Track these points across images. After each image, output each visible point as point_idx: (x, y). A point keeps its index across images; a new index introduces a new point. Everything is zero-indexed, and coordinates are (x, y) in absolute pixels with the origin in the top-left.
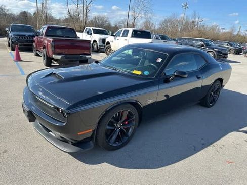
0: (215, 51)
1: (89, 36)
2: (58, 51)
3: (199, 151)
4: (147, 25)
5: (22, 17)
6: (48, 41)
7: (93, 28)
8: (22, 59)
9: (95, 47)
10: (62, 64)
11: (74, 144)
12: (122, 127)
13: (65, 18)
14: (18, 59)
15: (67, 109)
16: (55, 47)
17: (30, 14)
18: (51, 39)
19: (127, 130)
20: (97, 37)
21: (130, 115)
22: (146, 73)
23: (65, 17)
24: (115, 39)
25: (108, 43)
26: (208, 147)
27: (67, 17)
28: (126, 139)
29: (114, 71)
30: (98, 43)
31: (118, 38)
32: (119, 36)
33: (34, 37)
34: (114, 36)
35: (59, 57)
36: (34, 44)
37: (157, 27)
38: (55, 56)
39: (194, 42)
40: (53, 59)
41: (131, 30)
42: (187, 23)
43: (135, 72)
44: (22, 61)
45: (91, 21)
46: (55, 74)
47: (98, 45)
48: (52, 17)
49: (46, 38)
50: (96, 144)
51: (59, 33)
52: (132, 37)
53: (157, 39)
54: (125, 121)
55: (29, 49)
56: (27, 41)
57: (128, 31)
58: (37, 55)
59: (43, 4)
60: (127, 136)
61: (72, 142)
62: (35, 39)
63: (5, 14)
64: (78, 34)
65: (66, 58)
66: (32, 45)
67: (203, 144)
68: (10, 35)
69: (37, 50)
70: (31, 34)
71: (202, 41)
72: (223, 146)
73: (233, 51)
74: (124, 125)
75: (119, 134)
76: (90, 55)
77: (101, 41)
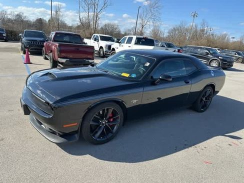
0: (220, 59)
1: (96, 42)
2: (63, 55)
3: (179, 150)
4: (155, 32)
5: (38, 24)
6: (55, 46)
7: (101, 35)
9: (102, 52)
10: (66, 66)
11: (61, 136)
12: (107, 124)
14: (28, 61)
15: (54, 103)
16: (61, 51)
17: (45, 21)
18: (57, 44)
19: (113, 127)
20: (104, 44)
21: (114, 113)
22: (134, 76)
23: (77, 24)
24: (120, 46)
25: (114, 49)
26: (190, 148)
27: (79, 25)
28: (110, 135)
30: (104, 49)
31: (122, 44)
32: (124, 43)
33: (45, 42)
34: (119, 43)
35: (64, 61)
36: (44, 48)
37: (166, 35)
38: (59, 60)
39: (199, 50)
40: (59, 63)
41: (134, 38)
42: (196, 31)
43: (123, 74)
44: (31, 63)
45: (102, 28)
46: (51, 74)
47: (104, 51)
48: (66, 25)
49: (54, 43)
50: (81, 137)
51: (66, 39)
52: (136, 44)
53: (163, 46)
54: (110, 118)
55: (39, 53)
56: (38, 46)
57: (132, 38)
58: (46, 59)
60: (112, 132)
61: (59, 134)
62: (45, 44)
63: (22, 21)
64: (86, 41)
65: (71, 62)
66: (42, 49)
67: (185, 145)
68: (23, 39)
69: (46, 54)
70: (42, 39)
71: (207, 49)
72: (205, 148)
73: (241, 60)
74: (109, 122)
75: (103, 129)
76: (93, 59)
77: (107, 47)
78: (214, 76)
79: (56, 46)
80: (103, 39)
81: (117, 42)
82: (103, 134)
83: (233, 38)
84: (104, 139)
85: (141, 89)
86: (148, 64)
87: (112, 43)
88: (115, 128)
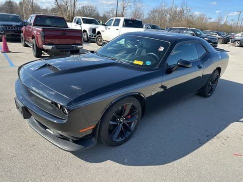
1: (78, 26)
2: (49, 41)
4: (135, 14)
5: (8, 7)
7: (83, 17)
8: (10, 50)
9: (85, 37)
10: (53, 55)
11: (75, 142)
12: (125, 122)
13: (52, 8)
14: (6, 50)
15: (68, 105)
16: (45, 37)
18: (40, 29)
19: (130, 124)
21: (133, 109)
22: (148, 63)
23: (52, 5)
24: (106, 29)
25: (99, 33)
26: (212, 139)
27: (54, 7)
28: (128, 133)
29: (113, 61)
30: (88, 33)
31: (109, 27)
32: (110, 25)
33: (22, 26)
34: (105, 25)
35: (49, 47)
36: (22, 34)
38: (45, 47)
39: (185, 31)
40: (44, 50)
41: (122, 20)
43: (136, 62)
44: (10, 52)
45: (80, 11)
46: (49, 65)
48: (39, 7)
50: (99, 141)
51: (48, 22)
52: (124, 26)
53: (148, 28)
54: (128, 115)
55: (17, 40)
56: (14, 31)
57: (120, 20)
58: (26, 46)
61: (73, 140)
62: (23, 29)
65: (57, 48)
66: (20, 36)
67: (207, 136)
69: (25, 41)
70: (19, 24)
71: (192, 30)
72: (228, 137)
73: (221, 41)
74: (126, 119)
75: (122, 129)
76: (82, 45)
77: (91, 31)
78: (221, 59)
79: (38, 31)
81: (103, 25)
82: (122, 134)
83: (210, 18)
84: (122, 140)
85: (160, 79)
86: (162, 49)
87: (96, 26)
88: (133, 124)
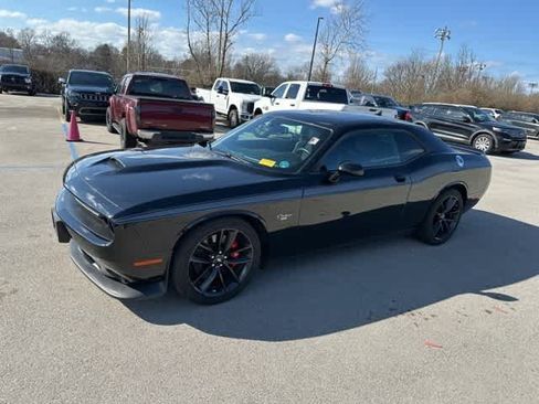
0: (494, 132)
1: (222, 96)
2: (149, 122)
5: (100, 57)
6: (131, 104)
8: (81, 137)
12: (226, 263)
14: (75, 137)
16: (142, 115)
17: (116, 50)
18: (135, 100)
19: (238, 269)
20: (238, 99)
21: (241, 241)
22: (284, 165)
24: (272, 103)
25: (259, 111)
26: (400, 316)
27: (188, 58)
29: (226, 159)
30: (239, 110)
31: (277, 100)
32: (280, 97)
33: (111, 95)
34: (271, 97)
35: (149, 135)
36: (108, 109)
37: (380, 79)
38: (140, 133)
39: (449, 112)
41: (303, 86)
42: (447, 71)
43: (264, 162)
44: (81, 141)
45: (238, 65)
46: (113, 160)
47: (240, 114)
49: (129, 97)
51: (156, 88)
52: (306, 98)
53: (368, 104)
54: (232, 250)
55: (99, 119)
56: (97, 104)
57: (299, 86)
58: (113, 131)
59: (141, 30)
60: (236, 281)
61: (126, 281)
62: (111, 99)
63: (67, 51)
64: (200, 92)
65: (163, 138)
66: (105, 112)
67: (391, 310)
68: (66, 90)
69: (113, 122)
70: (104, 89)
71: (466, 110)
72: (433, 316)
74: (230, 258)
75: (218, 274)
76: (212, 132)
77: (246, 107)
78: (464, 168)
80: (238, 88)
81: (266, 95)
82: (216, 284)
83: (533, 85)
84: (219, 294)
85: (298, 193)
86: (315, 141)
87: (256, 97)
88: (244, 272)
